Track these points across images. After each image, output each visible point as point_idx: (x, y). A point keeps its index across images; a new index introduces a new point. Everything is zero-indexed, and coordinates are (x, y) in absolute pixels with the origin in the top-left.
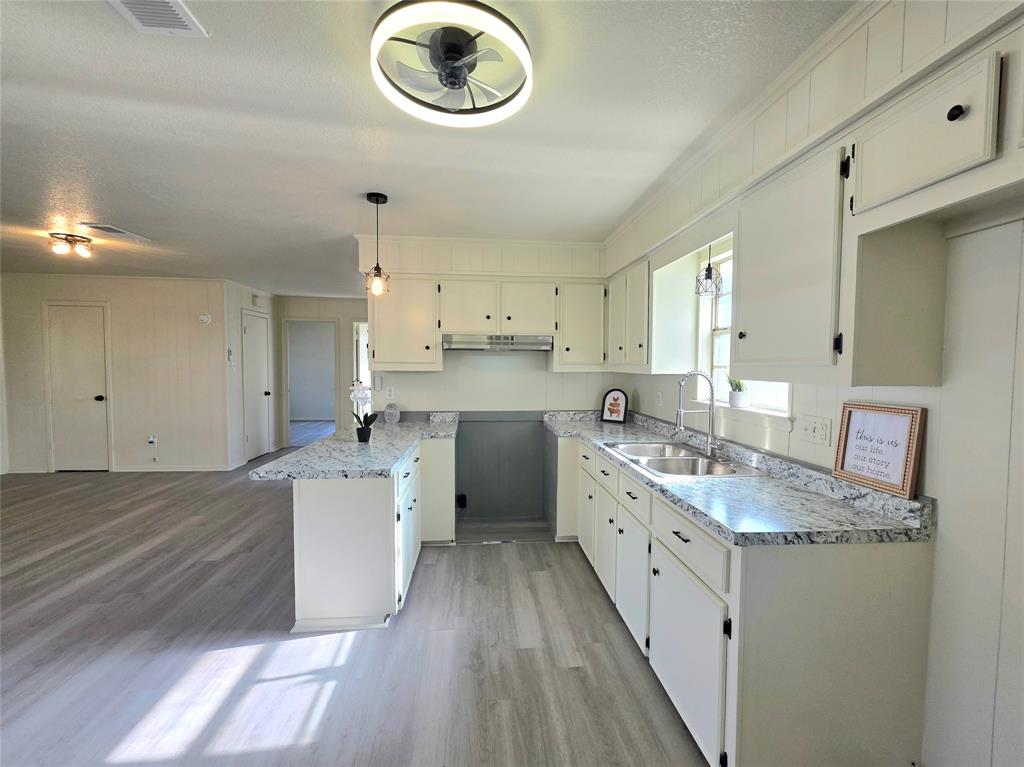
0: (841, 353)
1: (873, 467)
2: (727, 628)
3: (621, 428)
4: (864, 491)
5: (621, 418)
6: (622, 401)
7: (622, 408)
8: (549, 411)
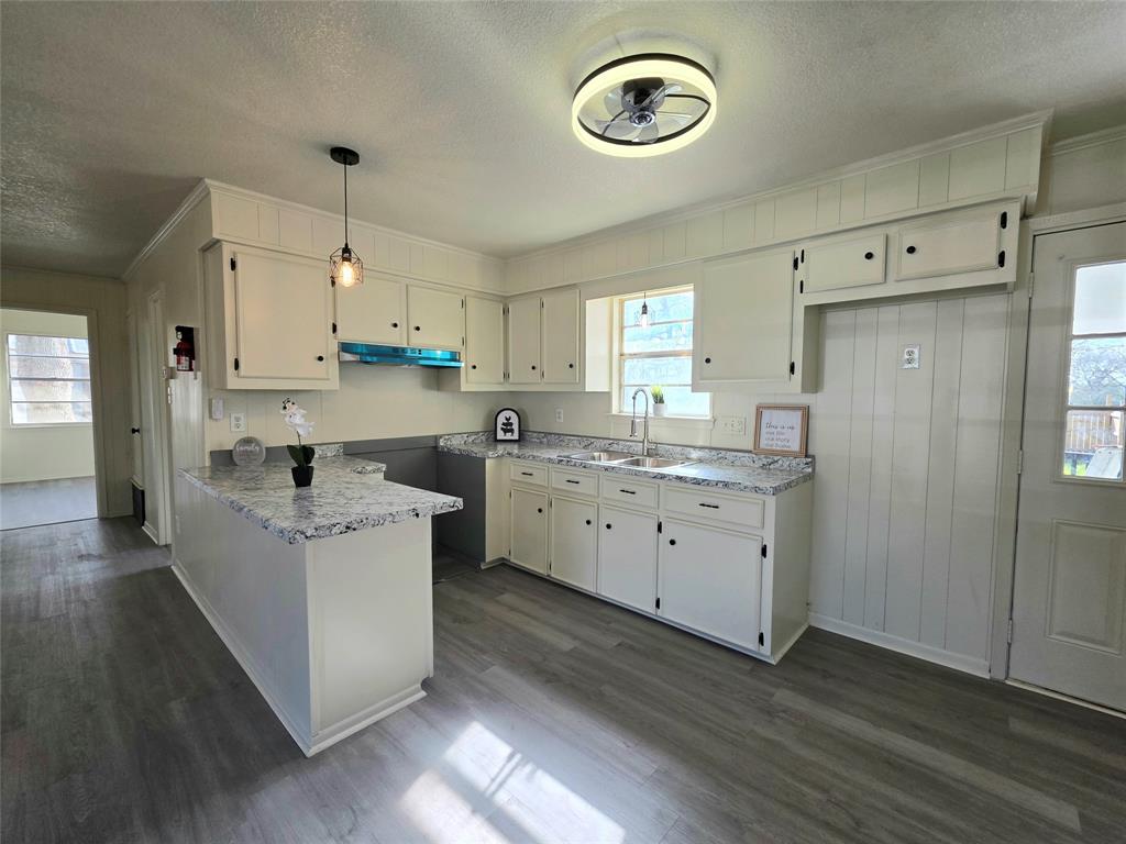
0: (793, 372)
1: (779, 443)
2: (764, 552)
3: (516, 446)
4: (776, 458)
5: (516, 437)
6: (515, 420)
7: (515, 427)
8: (443, 435)
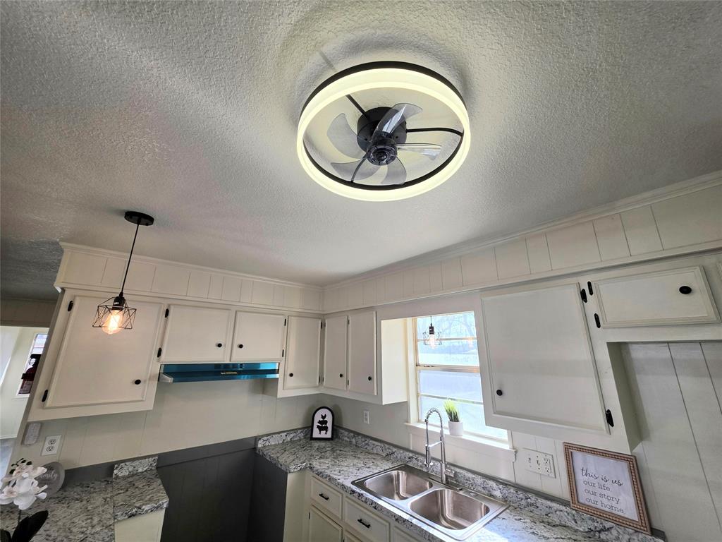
0: (612, 425)
1: (605, 501)
4: (608, 525)
5: (329, 435)
6: (329, 419)
7: (329, 425)
8: (262, 436)
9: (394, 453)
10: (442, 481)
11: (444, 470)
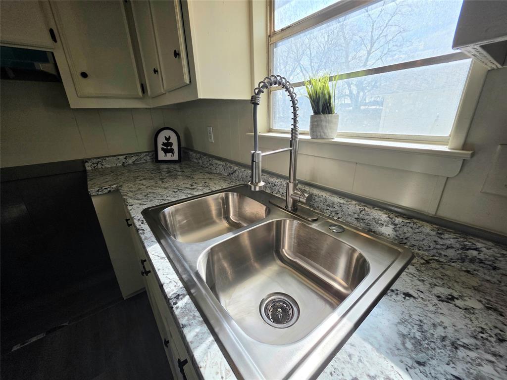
3: (177, 167)
5: (176, 157)
6: (174, 140)
7: (175, 147)
8: (90, 159)
9: (235, 172)
10: (287, 206)
11: (291, 192)
